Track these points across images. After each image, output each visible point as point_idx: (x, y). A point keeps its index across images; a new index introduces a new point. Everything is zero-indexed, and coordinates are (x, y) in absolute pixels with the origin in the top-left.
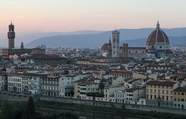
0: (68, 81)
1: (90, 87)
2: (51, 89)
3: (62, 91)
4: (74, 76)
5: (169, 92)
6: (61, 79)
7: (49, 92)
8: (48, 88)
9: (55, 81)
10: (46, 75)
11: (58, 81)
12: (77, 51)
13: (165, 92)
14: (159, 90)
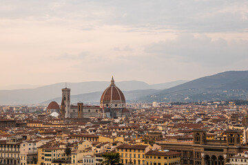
0: (30, 147)
1: (55, 153)
2: (10, 156)
3: (23, 158)
4: (36, 141)
5: (141, 156)
6: (22, 145)
7: (8, 161)
8: (7, 156)
9: (15, 147)
10: (5, 141)
11: (19, 147)
12: (14, 109)
13: (137, 156)
14: (130, 154)
